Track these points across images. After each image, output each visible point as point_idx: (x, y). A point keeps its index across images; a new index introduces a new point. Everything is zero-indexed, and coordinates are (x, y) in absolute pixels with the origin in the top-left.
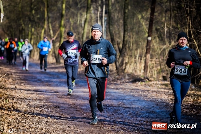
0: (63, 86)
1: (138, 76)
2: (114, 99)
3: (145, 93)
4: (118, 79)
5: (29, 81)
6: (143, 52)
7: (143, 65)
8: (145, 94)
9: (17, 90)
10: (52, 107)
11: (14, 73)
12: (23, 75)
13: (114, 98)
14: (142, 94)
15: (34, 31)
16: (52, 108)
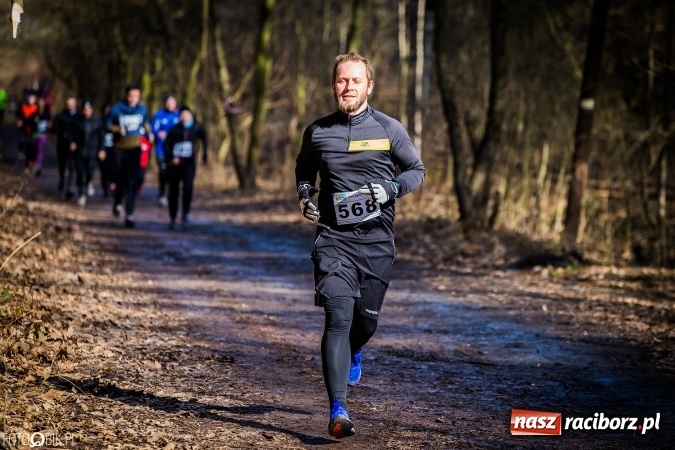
0: (258, 278)
1: (540, 244)
2: (445, 332)
3: (565, 309)
4: (465, 255)
5: (133, 255)
6: (563, 153)
7: (561, 205)
8: (561, 312)
9: (82, 291)
10: (208, 359)
11: (81, 224)
12: (114, 232)
13: (444, 328)
14: (553, 314)
15: (163, 70)
16: (207, 362)
